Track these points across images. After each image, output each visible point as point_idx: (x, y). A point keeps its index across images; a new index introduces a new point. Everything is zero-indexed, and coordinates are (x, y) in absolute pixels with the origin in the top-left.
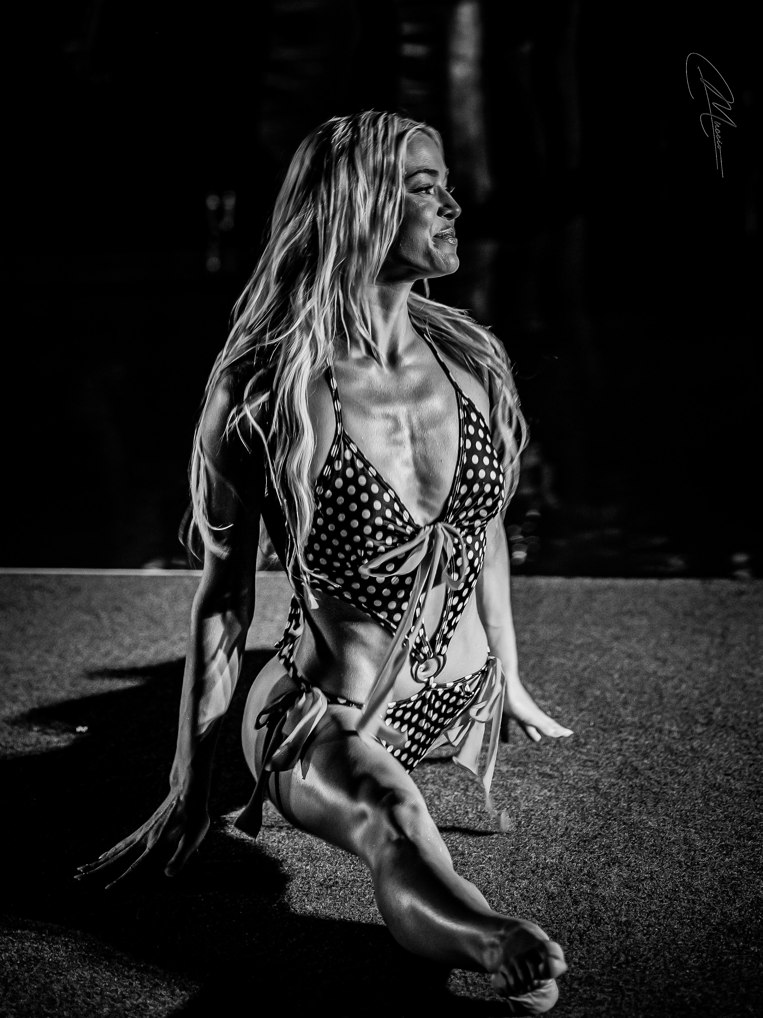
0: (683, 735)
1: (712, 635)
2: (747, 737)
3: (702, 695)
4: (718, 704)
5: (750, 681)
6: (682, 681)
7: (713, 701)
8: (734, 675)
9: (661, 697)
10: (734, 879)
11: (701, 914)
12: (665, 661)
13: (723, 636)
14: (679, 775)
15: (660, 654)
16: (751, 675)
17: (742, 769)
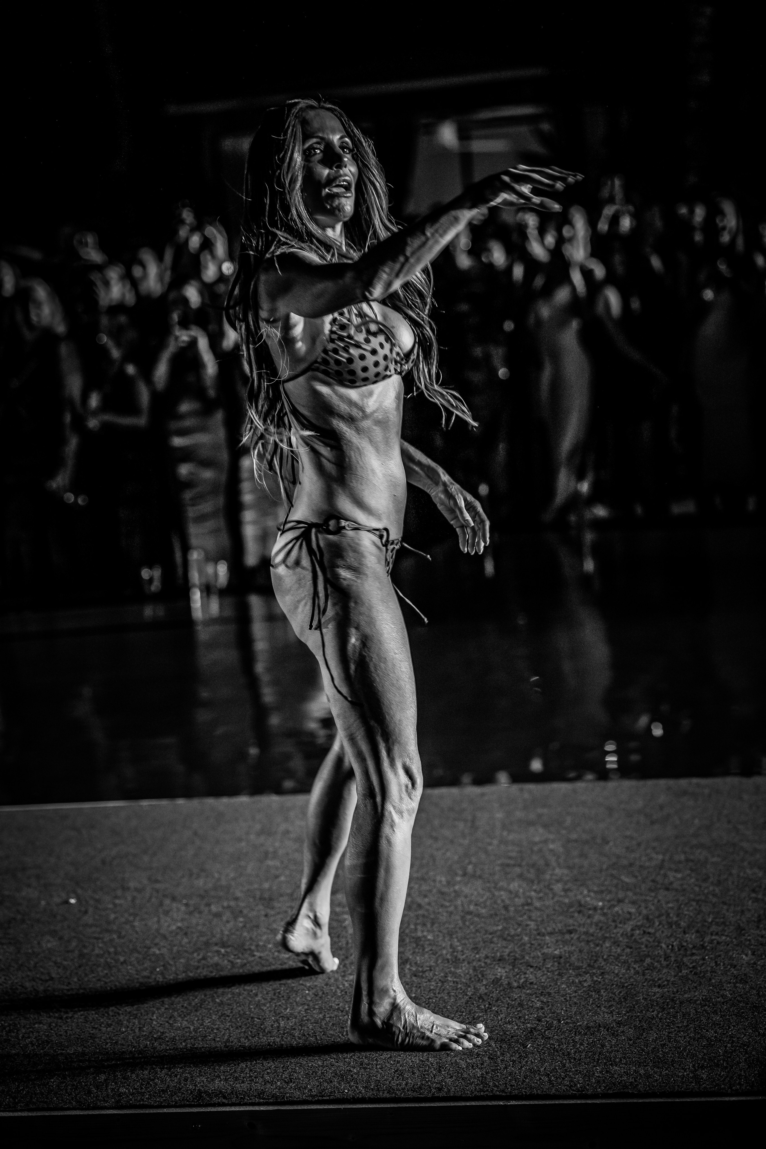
0: (448, 883)
1: (465, 821)
2: (489, 882)
3: (460, 857)
4: (470, 863)
5: (490, 848)
6: (447, 850)
7: (467, 861)
8: (480, 844)
9: (434, 860)
10: (482, 967)
11: (461, 989)
12: (436, 839)
13: (473, 821)
14: (446, 907)
15: (434, 834)
16: (490, 844)
17: (486, 900)
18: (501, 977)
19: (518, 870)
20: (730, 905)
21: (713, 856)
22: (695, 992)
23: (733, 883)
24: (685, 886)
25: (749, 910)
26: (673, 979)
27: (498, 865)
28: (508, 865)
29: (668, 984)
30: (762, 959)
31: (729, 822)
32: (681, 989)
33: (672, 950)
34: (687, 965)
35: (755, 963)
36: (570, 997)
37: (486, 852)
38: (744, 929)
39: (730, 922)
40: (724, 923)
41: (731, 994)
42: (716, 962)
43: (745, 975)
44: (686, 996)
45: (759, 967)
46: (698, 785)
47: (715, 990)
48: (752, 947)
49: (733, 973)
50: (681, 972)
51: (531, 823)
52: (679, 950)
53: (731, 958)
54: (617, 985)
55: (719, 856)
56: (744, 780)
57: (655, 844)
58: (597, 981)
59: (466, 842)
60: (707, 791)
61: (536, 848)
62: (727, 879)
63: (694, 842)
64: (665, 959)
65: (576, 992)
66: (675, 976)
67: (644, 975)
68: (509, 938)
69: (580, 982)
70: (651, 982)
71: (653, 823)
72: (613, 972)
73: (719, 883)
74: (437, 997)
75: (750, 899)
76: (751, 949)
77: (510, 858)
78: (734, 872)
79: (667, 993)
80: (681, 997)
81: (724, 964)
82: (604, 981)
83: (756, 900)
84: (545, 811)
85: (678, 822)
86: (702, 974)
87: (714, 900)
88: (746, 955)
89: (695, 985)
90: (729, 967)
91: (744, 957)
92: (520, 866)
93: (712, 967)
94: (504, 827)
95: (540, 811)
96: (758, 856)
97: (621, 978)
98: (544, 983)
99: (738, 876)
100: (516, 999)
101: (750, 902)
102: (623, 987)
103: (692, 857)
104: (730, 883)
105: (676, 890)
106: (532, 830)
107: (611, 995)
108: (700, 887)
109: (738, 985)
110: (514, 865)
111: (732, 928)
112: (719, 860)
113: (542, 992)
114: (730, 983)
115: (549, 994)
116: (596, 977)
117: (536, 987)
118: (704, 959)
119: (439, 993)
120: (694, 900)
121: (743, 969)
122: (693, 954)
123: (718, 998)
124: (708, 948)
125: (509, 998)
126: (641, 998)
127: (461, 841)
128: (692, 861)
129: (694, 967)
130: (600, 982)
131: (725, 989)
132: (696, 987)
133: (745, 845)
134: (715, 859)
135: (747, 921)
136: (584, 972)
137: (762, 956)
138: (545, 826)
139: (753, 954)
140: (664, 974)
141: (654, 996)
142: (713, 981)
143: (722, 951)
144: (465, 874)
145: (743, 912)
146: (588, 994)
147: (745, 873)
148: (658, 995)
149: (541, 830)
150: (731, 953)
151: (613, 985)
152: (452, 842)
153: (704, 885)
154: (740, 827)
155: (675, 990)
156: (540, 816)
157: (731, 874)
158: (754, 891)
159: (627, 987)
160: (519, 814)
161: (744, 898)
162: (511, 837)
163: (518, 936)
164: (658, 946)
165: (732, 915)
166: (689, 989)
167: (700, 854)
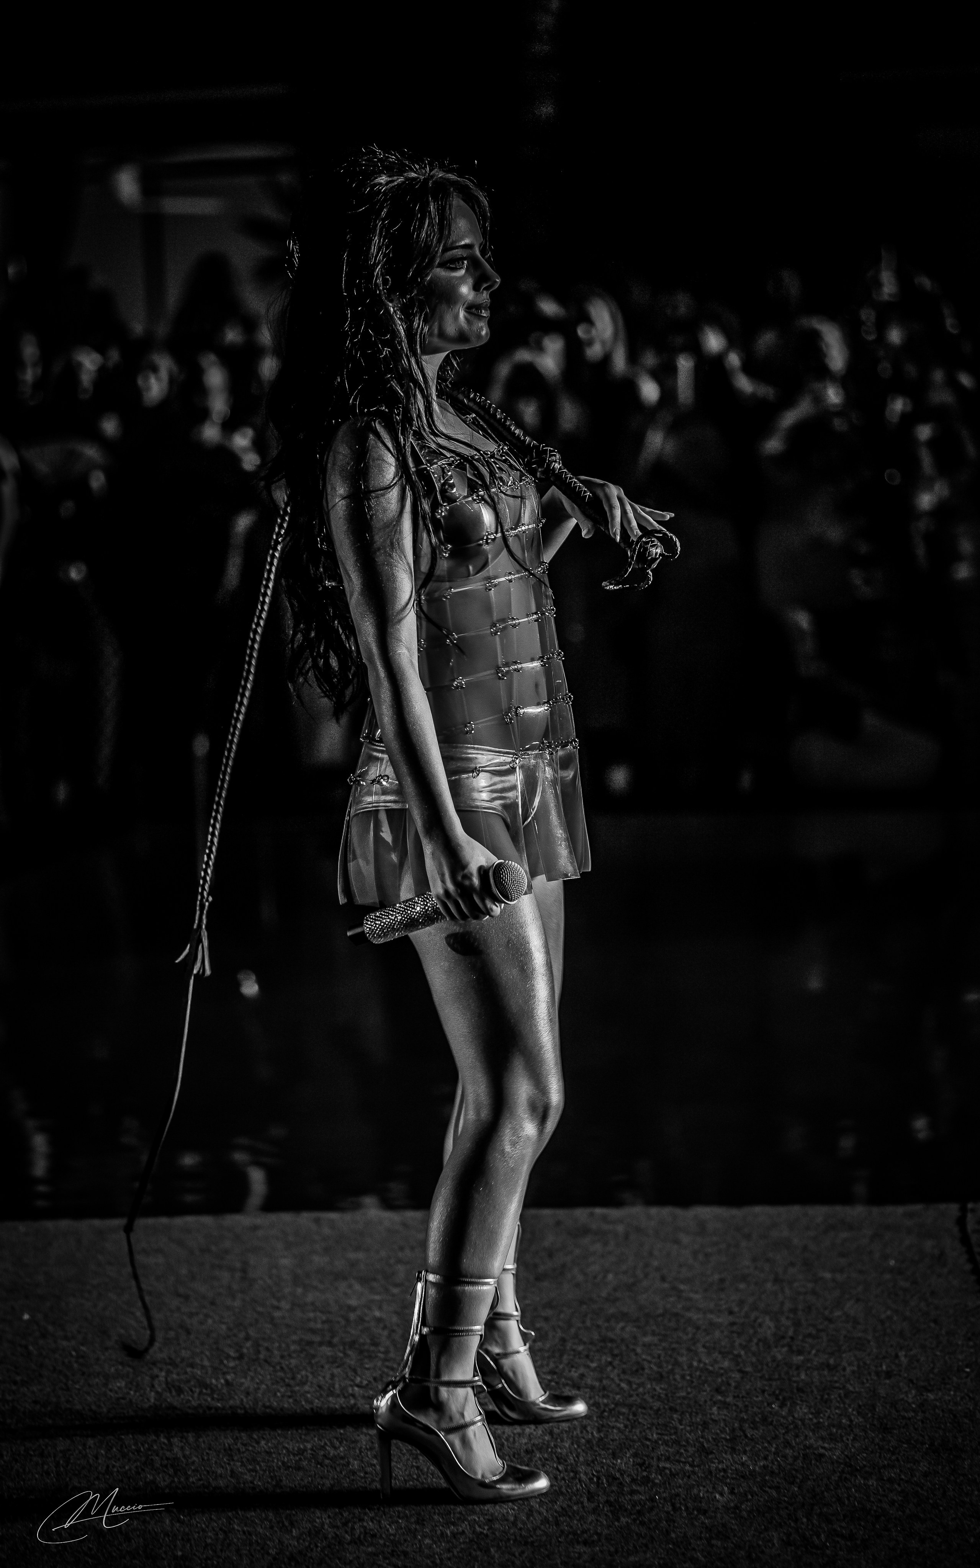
18: (323, 1524)
19: (326, 1350)
20: (683, 1413)
21: (645, 1334)
22: (645, 1552)
23: (683, 1377)
24: (605, 1382)
25: (715, 1421)
26: (606, 1531)
27: (294, 1342)
28: (310, 1343)
29: (599, 1540)
30: (747, 1500)
31: (663, 1279)
32: (622, 1548)
33: (598, 1484)
34: (626, 1510)
35: (736, 1507)
36: (441, 1560)
37: (272, 1320)
38: (712, 1453)
39: (687, 1441)
40: (677, 1442)
41: (705, 1557)
42: (673, 1505)
43: (724, 1525)
44: (632, 1559)
45: (745, 1514)
46: (604, 1218)
47: (678, 1550)
48: (728, 1481)
49: (703, 1523)
50: (618, 1520)
51: (339, 1276)
52: (609, 1485)
53: (697, 1498)
54: (515, 1540)
55: (654, 1334)
56: (678, 1211)
57: (549, 1312)
58: (481, 1533)
59: (237, 1303)
60: (620, 1228)
61: (352, 1316)
62: (672, 1372)
63: (612, 1310)
64: (589, 1500)
65: (449, 1551)
66: (609, 1527)
67: (557, 1524)
68: (327, 1462)
69: (454, 1535)
70: (571, 1536)
71: (538, 1278)
72: (507, 1520)
73: (660, 1378)
74: (219, 1557)
75: (715, 1403)
76: (726, 1484)
77: (313, 1331)
78: (683, 1359)
79: (600, 1555)
80: (623, 1560)
81: (687, 1508)
82: (493, 1533)
83: (725, 1405)
84: (361, 1255)
85: (580, 1278)
86: (654, 1524)
87: (657, 1405)
88: (721, 1494)
89: (644, 1541)
90: (695, 1512)
91: (718, 1496)
92: (330, 1344)
93: (668, 1513)
94: (296, 1280)
95: (352, 1256)
96: (717, 1334)
97: (521, 1529)
98: (394, 1535)
99: (690, 1366)
100: (351, 1561)
101: (715, 1409)
102: (526, 1543)
103: (610, 1335)
104: (678, 1377)
105: (592, 1388)
106: (342, 1286)
107: (507, 1556)
108: (630, 1383)
109: (714, 1542)
110: (321, 1344)
111: (691, 1450)
112: (655, 1339)
113: (393, 1551)
114: (701, 1538)
115: (405, 1554)
116: (480, 1526)
117: (381, 1542)
118: (652, 1500)
119: (221, 1550)
120: (624, 1405)
121: (719, 1515)
122: (633, 1492)
123: (685, 1562)
124: (657, 1481)
125: (339, 1559)
126: (559, 1562)
127: (229, 1302)
128: (612, 1341)
129: (639, 1512)
130: (487, 1536)
131: (694, 1549)
132: (646, 1546)
133: (694, 1316)
134: (648, 1339)
135: (714, 1439)
136: (459, 1519)
137: (746, 1495)
138: (364, 1281)
139: (732, 1492)
140: (591, 1523)
141: (579, 1558)
142: (673, 1535)
143: (680, 1487)
144: (241, 1357)
145: (705, 1425)
146: (470, 1554)
147: (700, 1361)
148: (585, 1557)
149: (357, 1287)
150: (695, 1491)
151: (509, 1540)
152: (213, 1303)
153: (636, 1380)
154: (682, 1287)
155: (612, 1549)
156: (353, 1264)
157: (677, 1363)
158: (718, 1391)
159: (532, 1543)
160: (319, 1260)
161: (706, 1401)
162: (310, 1298)
163: (342, 1458)
164: (574, 1478)
165: (688, 1428)
166: (635, 1547)
167: (623, 1329)
